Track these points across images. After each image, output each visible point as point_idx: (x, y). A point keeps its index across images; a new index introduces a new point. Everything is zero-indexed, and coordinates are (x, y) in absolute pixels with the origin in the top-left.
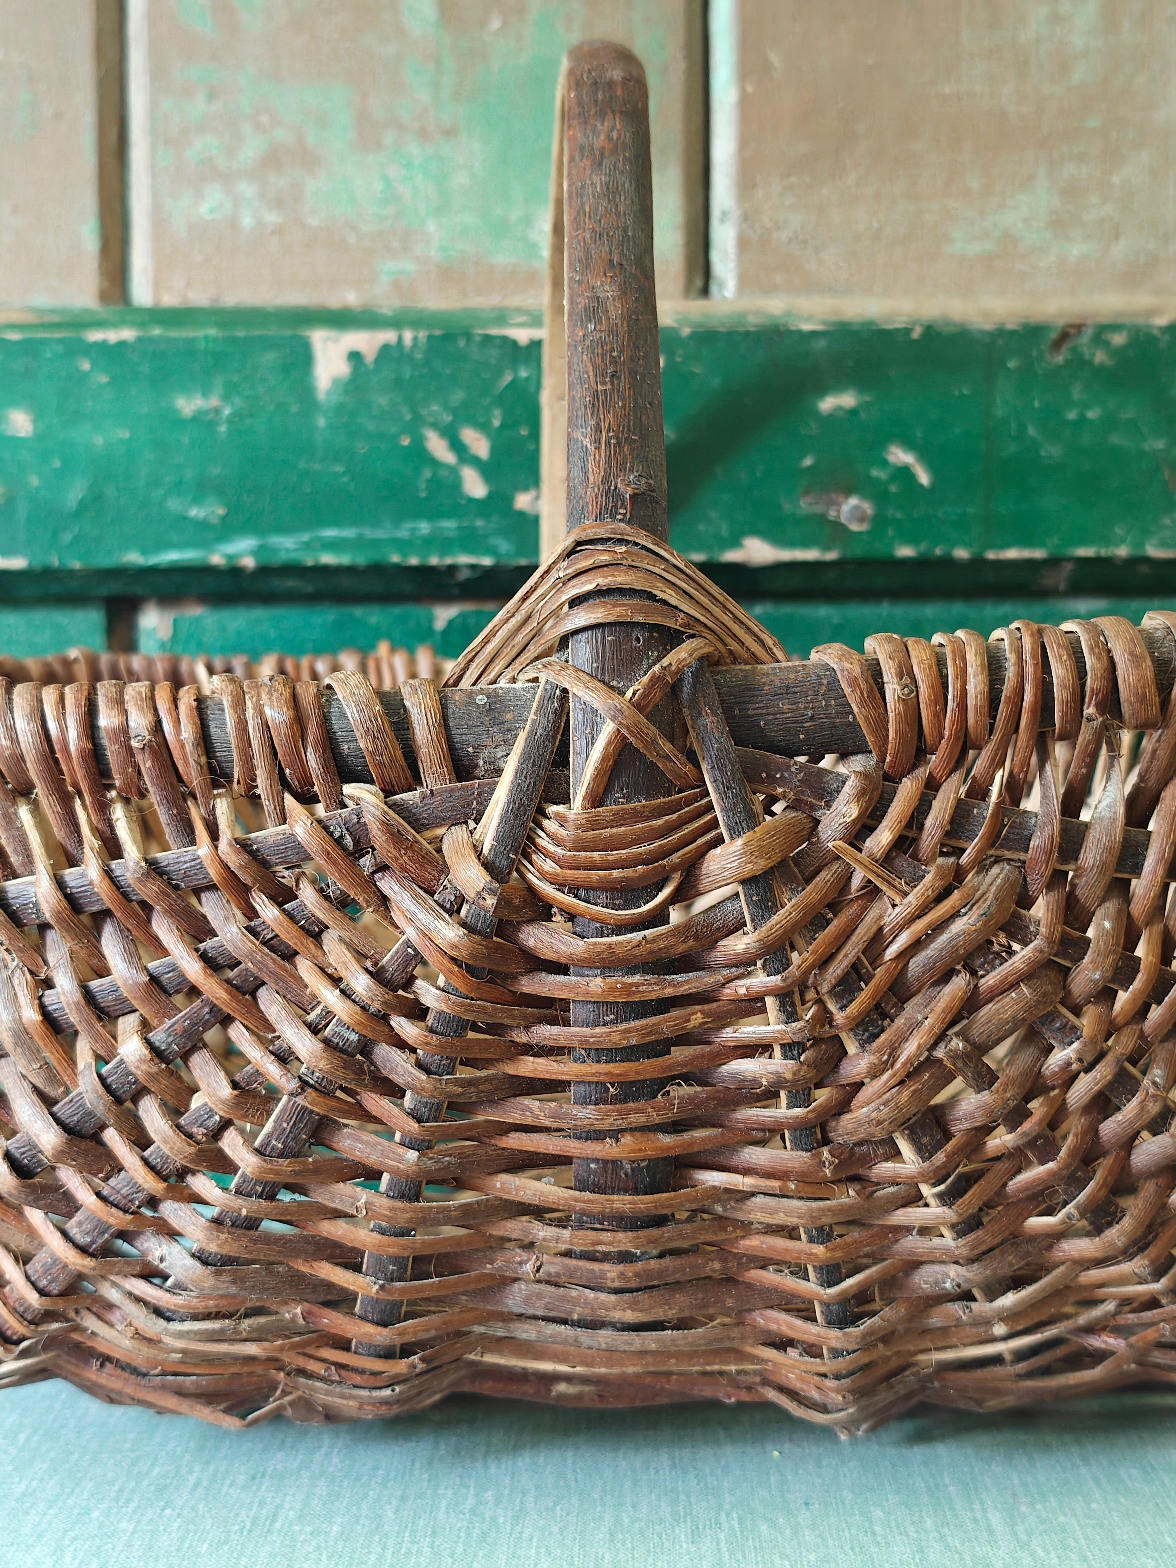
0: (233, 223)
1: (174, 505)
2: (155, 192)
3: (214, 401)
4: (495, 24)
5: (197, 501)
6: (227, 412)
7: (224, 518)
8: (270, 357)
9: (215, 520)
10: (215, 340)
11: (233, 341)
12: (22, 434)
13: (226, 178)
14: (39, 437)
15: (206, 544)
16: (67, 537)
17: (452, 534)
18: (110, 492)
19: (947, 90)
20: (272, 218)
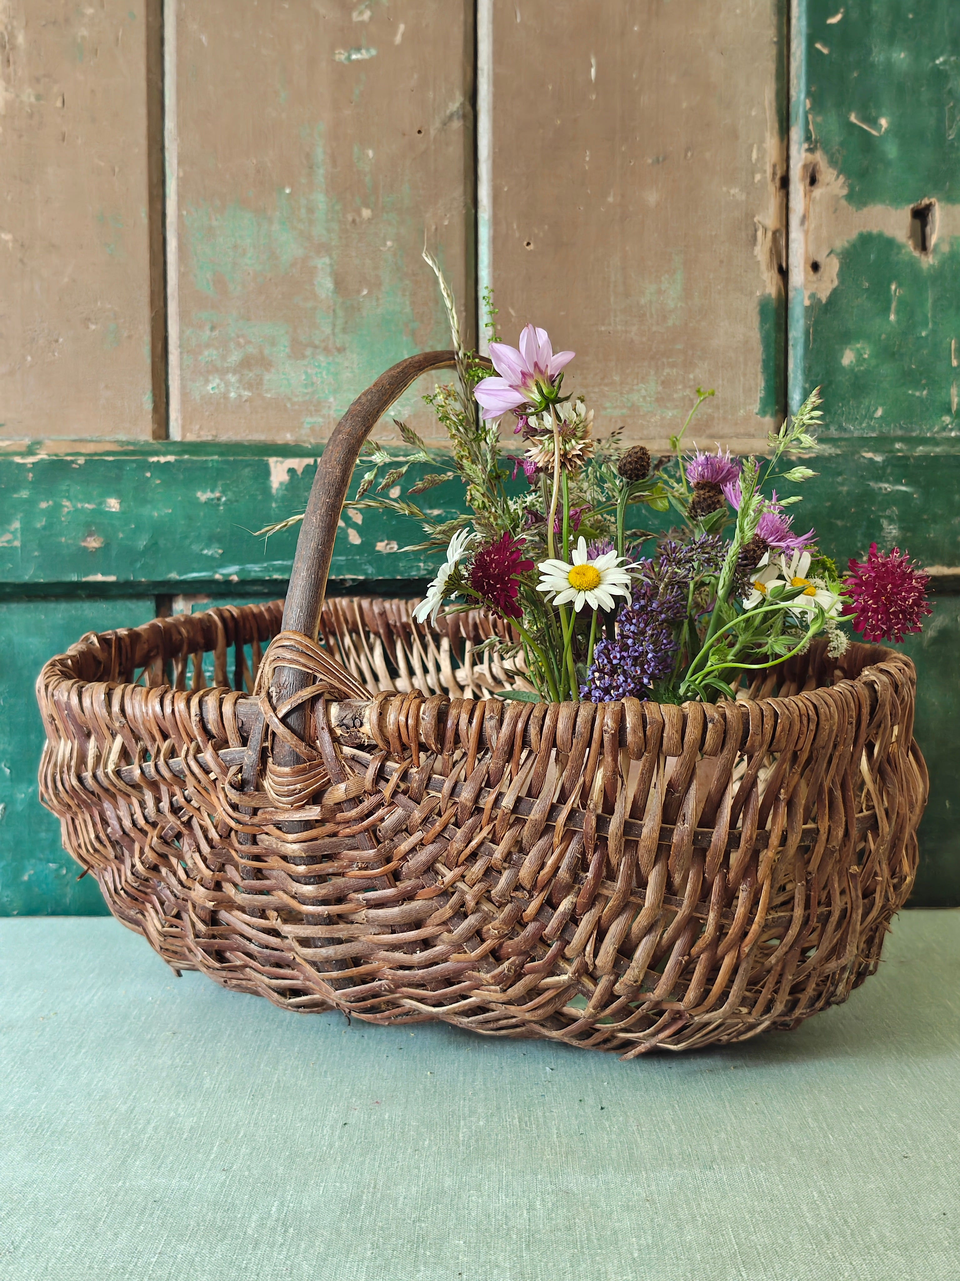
0: (225, 396)
1: (195, 548)
2: (182, 379)
3: (217, 494)
4: (365, 292)
5: (208, 546)
6: (224, 499)
7: (221, 555)
8: (247, 471)
9: (218, 556)
10: (217, 462)
11: (227, 462)
12: (114, 510)
13: (222, 372)
14: (123, 512)
15: (213, 569)
16: (138, 565)
17: (343, 563)
18: (162, 542)
19: (603, 328)
20: (247, 394)
